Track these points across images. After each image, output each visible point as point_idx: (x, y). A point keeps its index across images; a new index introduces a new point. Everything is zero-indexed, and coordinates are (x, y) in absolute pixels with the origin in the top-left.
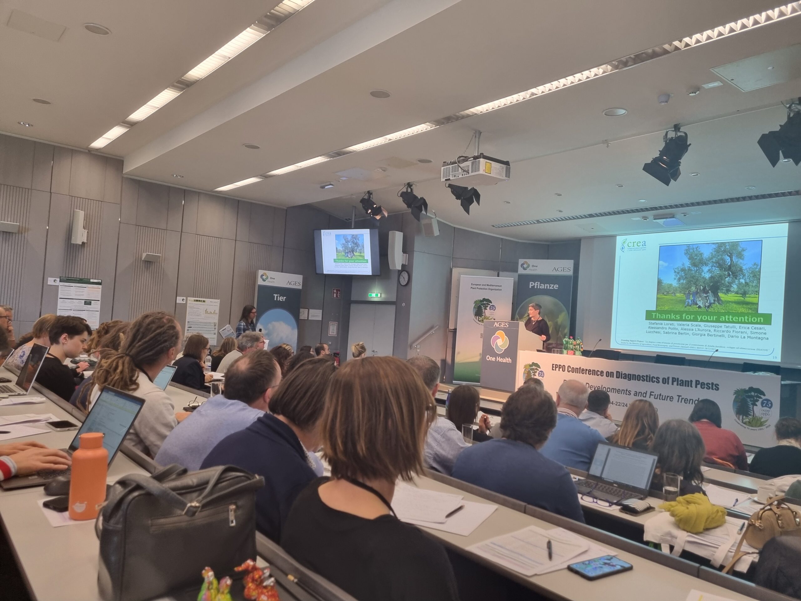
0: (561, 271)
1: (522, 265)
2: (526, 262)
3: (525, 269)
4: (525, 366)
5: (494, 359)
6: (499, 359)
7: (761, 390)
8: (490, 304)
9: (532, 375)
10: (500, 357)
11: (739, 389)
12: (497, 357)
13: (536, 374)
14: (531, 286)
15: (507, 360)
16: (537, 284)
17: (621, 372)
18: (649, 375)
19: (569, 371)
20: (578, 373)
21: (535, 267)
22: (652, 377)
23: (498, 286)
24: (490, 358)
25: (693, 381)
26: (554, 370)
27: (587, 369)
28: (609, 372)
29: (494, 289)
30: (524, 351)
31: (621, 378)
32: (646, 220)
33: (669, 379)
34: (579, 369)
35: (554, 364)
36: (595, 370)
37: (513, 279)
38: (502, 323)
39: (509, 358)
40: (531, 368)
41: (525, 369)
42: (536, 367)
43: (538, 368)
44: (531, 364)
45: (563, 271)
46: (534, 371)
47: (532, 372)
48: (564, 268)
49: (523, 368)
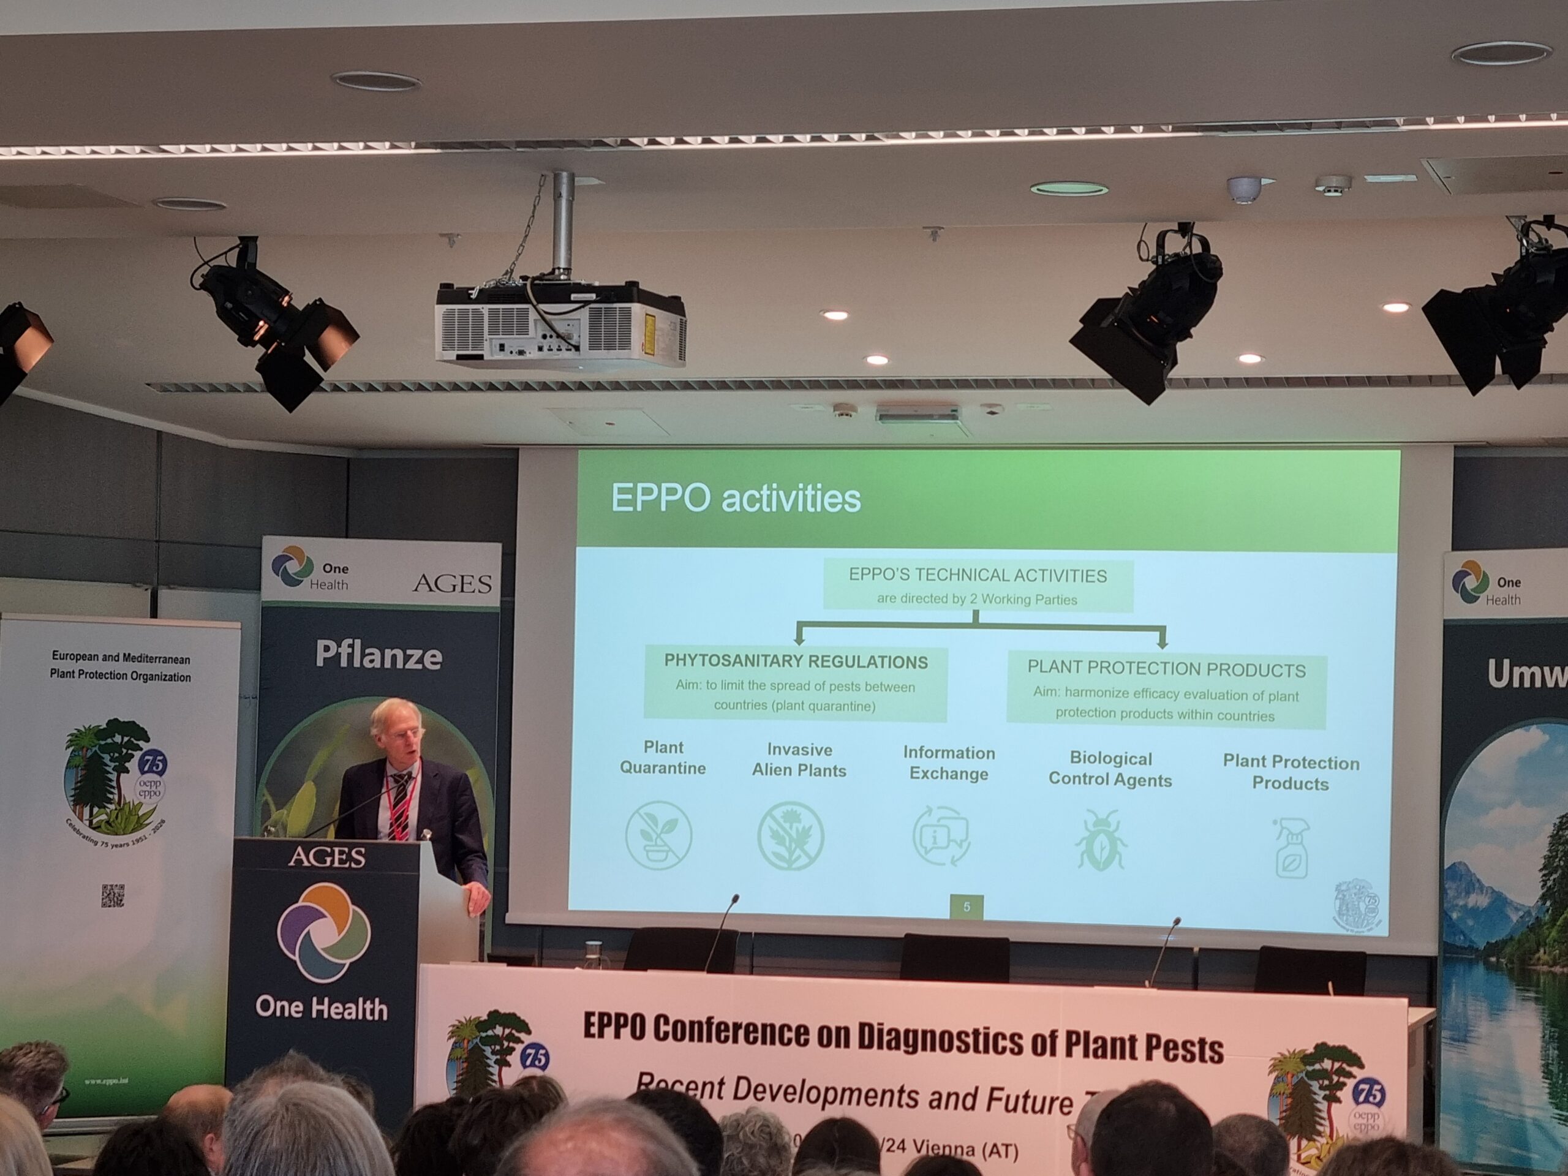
0: (454, 590)
1: (279, 563)
2: (298, 552)
3: (291, 581)
4: (457, 1031)
5: (295, 1009)
6: (325, 1007)
7: (1350, 1051)
8: (141, 743)
9: (491, 1063)
10: (326, 1000)
11: (1287, 1053)
12: (315, 999)
13: (509, 1058)
14: (325, 659)
15: (364, 1010)
16: (350, 650)
17: (879, 1024)
18: (985, 1028)
19: (662, 1035)
20: (700, 1040)
21: (335, 572)
22: (996, 1036)
23: (176, 660)
24: (277, 1007)
25: (1137, 1037)
26: (593, 1036)
27: (741, 1024)
28: (829, 1030)
29: (158, 675)
30: (449, 964)
31: (880, 1047)
32: (847, 415)
33: (1057, 1037)
34: (707, 1023)
35: (593, 1014)
36: (772, 1026)
37: (240, 627)
38: (333, 852)
39: (377, 1000)
40: (484, 1035)
41: (455, 1043)
42: (507, 1031)
43: (517, 1034)
44: (485, 1017)
45: (462, 591)
46: (498, 1047)
47: (488, 1051)
48: (465, 577)
49: (449, 1038)
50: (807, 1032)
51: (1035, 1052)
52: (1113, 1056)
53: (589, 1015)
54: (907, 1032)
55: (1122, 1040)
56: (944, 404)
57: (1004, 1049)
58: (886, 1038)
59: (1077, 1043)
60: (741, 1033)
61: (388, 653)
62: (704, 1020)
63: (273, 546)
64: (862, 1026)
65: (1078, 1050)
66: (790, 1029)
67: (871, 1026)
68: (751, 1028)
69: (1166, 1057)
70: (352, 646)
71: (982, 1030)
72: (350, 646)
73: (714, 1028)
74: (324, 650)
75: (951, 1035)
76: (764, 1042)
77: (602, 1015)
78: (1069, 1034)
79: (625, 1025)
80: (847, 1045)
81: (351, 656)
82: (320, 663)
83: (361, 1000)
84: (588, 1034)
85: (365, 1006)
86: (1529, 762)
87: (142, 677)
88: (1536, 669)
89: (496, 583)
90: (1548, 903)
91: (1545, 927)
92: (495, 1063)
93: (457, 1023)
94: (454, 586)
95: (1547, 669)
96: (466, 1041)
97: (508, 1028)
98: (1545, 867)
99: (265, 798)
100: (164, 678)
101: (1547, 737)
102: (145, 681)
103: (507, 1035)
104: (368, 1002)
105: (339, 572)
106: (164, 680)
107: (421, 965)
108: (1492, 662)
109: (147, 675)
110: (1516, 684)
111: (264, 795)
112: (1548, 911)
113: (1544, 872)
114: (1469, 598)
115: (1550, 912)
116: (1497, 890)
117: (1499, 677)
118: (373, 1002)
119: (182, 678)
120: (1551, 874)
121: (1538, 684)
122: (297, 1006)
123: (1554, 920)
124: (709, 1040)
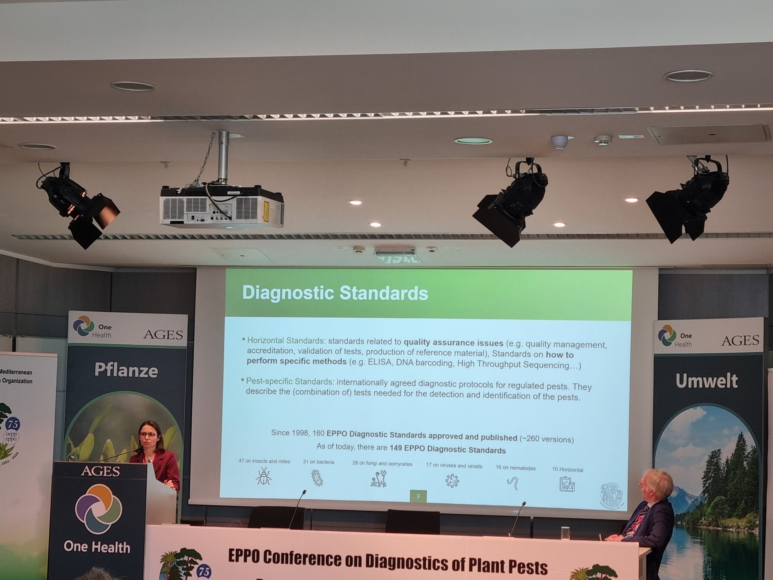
0: (164, 338)
1: (77, 325)
2: (86, 319)
3: (83, 333)
4: (165, 558)
5: (84, 548)
6: (99, 547)
7: (610, 569)
8: (7, 414)
9: (182, 574)
10: (99, 543)
11: (579, 570)
12: (94, 543)
13: (191, 572)
14: (99, 372)
15: (118, 548)
16: (112, 368)
17: (376, 555)
18: (429, 557)
19: (267, 560)
20: (287, 563)
21: (105, 329)
22: (434, 561)
23: (25, 373)
24: (74, 546)
25: (504, 561)
26: (233, 561)
27: (307, 555)
28: (351, 557)
29: (16, 380)
30: (161, 525)
31: (377, 566)
32: (360, 252)
33: (465, 561)
34: (290, 554)
35: (233, 550)
36: (323, 556)
37: (57, 356)
38: (104, 468)
39: (125, 543)
40: (178, 560)
41: (164, 564)
42: (190, 558)
43: (195, 560)
44: (179, 551)
45: (168, 338)
46: (185, 567)
47: (180, 568)
48: (169, 332)
49: (161, 562)
50: (340, 559)
51: (454, 568)
52: (493, 571)
53: (231, 550)
54: (390, 558)
55: (497, 563)
56: (408, 247)
57: (438, 567)
58: (379, 562)
59: (475, 564)
60: (307, 559)
61: (131, 369)
62: (289, 553)
63: (74, 316)
64: (368, 556)
65: (475, 568)
66: (332, 557)
67: (372, 556)
68: (312, 557)
69: (519, 572)
70: (113, 366)
71: (427, 558)
72: (112, 366)
73: (294, 556)
74: (99, 368)
75: (412, 560)
76: (319, 564)
77: (238, 550)
78: (471, 560)
79: (249, 555)
80: (360, 566)
81: (112, 371)
82: (97, 374)
83: (117, 543)
84: (231, 560)
85: (119, 546)
86: (696, 425)
87: (8, 381)
88: (700, 379)
89: (185, 335)
90: (706, 495)
91: (705, 507)
92: (184, 574)
93: (165, 554)
94: (164, 336)
95: (705, 379)
96: (169, 564)
97: (191, 557)
98: (704, 477)
99: (68, 442)
100: (18, 381)
101: (705, 413)
102: (10, 383)
103: (190, 561)
104: (121, 544)
105: (107, 329)
106: (19, 382)
107: (147, 525)
108: (678, 375)
109: (10, 380)
110: (690, 386)
111: (68, 440)
112: (706, 498)
113: (704, 479)
114: (667, 343)
115: (707, 499)
116: (681, 488)
117: (681, 382)
118: (123, 544)
119: (28, 382)
120: (708, 480)
121: (701, 386)
122: (85, 546)
123: (709, 504)
124: (291, 563)
